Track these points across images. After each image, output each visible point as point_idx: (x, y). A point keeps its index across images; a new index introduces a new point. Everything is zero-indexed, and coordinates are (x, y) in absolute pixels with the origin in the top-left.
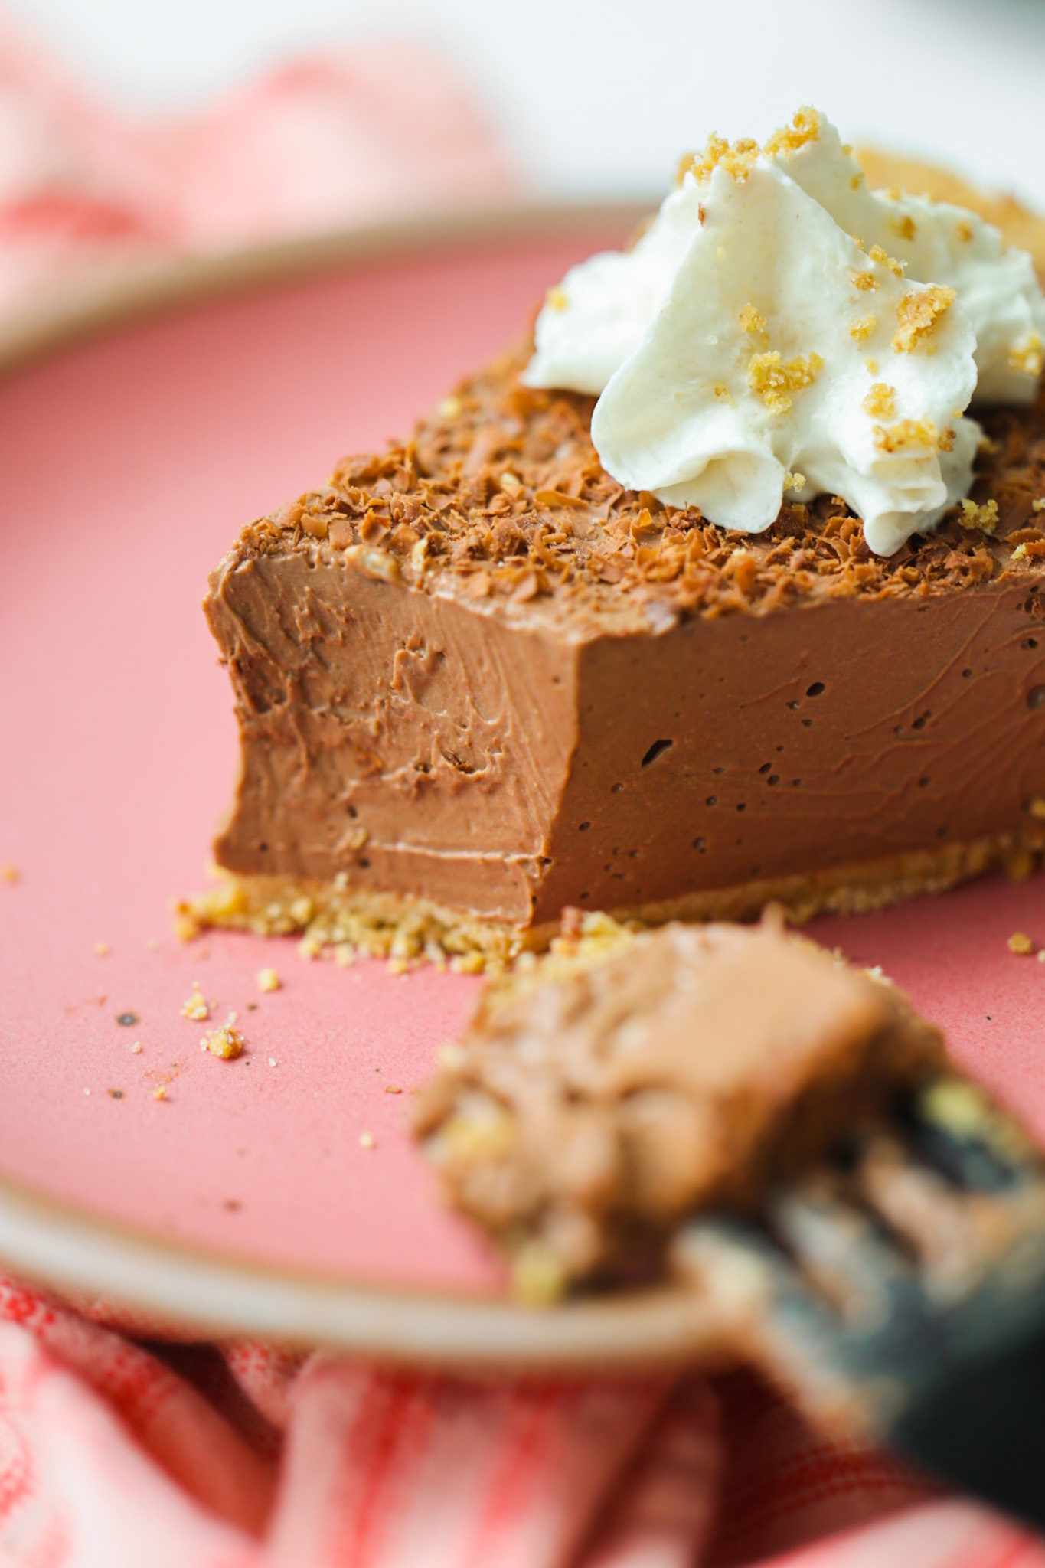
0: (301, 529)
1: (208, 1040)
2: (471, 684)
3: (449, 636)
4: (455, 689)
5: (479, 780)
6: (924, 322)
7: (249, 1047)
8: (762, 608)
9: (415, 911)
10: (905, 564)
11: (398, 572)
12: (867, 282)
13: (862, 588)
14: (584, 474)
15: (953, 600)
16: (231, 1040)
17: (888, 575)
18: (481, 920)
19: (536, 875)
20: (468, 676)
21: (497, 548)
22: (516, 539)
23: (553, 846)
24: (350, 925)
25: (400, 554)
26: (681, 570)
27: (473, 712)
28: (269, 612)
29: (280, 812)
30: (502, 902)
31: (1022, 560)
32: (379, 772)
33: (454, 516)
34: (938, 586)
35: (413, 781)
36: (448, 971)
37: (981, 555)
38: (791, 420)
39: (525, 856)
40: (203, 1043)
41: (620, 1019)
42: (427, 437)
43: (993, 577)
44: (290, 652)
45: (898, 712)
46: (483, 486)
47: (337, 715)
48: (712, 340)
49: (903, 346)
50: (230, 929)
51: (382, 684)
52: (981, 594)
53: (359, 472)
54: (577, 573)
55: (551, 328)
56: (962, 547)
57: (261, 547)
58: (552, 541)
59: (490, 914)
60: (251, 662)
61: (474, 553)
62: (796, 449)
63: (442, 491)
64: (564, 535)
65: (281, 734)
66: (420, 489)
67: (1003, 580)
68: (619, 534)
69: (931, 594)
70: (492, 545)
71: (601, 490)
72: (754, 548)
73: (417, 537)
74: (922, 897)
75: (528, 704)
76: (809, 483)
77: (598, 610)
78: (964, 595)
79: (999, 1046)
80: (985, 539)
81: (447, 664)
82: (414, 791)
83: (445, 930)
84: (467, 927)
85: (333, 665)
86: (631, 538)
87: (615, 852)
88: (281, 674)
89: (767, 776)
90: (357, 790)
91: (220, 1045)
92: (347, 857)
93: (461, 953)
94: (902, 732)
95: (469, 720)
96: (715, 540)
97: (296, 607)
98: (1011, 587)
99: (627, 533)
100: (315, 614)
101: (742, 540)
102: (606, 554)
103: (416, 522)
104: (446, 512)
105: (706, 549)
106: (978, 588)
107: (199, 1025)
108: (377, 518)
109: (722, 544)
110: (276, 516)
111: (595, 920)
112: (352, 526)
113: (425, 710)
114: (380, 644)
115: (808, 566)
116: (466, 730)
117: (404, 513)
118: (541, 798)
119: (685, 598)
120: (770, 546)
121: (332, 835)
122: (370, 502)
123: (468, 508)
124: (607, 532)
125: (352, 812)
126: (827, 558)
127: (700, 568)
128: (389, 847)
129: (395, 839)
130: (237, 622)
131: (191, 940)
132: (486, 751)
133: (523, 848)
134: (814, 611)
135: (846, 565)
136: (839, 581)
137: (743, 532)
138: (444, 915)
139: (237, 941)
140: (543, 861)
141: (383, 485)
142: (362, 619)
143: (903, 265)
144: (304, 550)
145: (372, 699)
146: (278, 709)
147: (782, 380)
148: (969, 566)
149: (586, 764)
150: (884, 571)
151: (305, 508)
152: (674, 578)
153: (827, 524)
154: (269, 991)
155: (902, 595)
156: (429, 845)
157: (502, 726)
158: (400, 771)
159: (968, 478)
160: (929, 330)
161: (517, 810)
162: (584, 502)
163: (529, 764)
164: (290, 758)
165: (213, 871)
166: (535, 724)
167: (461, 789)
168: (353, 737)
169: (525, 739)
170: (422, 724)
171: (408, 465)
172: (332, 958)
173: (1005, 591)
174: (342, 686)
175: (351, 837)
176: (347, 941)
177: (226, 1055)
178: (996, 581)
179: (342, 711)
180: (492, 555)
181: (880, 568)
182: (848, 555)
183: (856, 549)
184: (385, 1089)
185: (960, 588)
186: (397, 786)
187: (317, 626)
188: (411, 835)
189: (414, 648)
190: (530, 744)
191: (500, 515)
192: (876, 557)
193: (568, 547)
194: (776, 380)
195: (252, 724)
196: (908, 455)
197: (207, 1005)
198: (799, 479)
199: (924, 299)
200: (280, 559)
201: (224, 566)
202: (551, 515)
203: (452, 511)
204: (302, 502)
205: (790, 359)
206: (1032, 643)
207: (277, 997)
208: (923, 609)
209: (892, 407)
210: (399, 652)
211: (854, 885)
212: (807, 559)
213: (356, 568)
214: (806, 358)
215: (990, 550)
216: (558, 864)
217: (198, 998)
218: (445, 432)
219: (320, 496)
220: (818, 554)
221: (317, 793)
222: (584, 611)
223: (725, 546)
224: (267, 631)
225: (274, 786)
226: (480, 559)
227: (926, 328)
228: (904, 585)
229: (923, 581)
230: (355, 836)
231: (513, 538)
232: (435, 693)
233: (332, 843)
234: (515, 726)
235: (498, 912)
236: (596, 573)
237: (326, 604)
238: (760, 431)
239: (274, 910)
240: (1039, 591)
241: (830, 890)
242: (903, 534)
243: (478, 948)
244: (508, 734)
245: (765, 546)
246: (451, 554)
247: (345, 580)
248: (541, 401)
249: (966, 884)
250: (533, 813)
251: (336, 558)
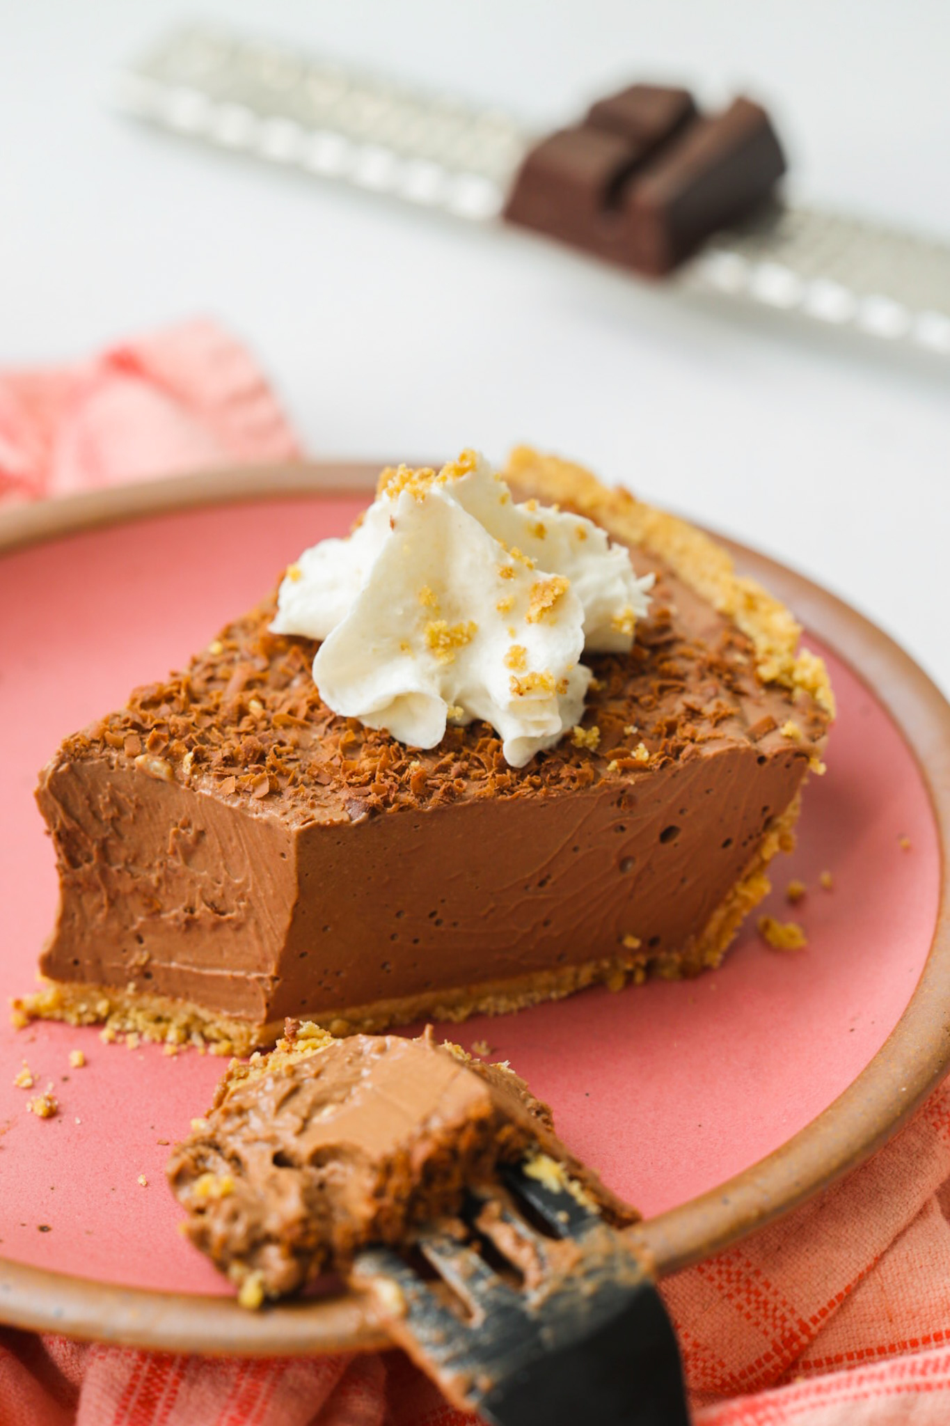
0: (105, 741)
1: (32, 1103)
2: (224, 853)
3: (208, 820)
4: (213, 857)
5: (229, 920)
6: (547, 603)
7: (61, 1109)
8: (429, 806)
9: (184, 1011)
10: (532, 774)
11: (173, 774)
12: (508, 573)
13: (501, 791)
14: (308, 702)
15: (565, 799)
16: (49, 1104)
17: (519, 781)
18: (230, 1019)
19: (269, 988)
20: (222, 848)
21: (244, 758)
22: (258, 751)
23: (280, 969)
24: (138, 1019)
25: (175, 761)
26: (373, 777)
27: (225, 873)
28: (81, 799)
29: (88, 938)
30: (245, 1006)
31: (614, 772)
32: (159, 912)
33: (214, 733)
34: (555, 790)
35: (182, 920)
36: (206, 1054)
37: (586, 767)
38: (453, 668)
39: (260, 975)
40: (29, 1106)
41: (318, 1105)
42: (198, 669)
43: (594, 783)
44: (96, 827)
45: (528, 876)
46: (236, 710)
47: (130, 872)
48: (399, 612)
49: (532, 619)
50: (50, 1020)
51: (161, 851)
52: (585, 795)
53: (147, 698)
54: (300, 777)
55: (288, 592)
56: (573, 762)
57: (76, 755)
58: (283, 752)
59: (237, 1014)
60: (68, 833)
61: (227, 761)
62: (458, 689)
63: (208, 713)
64: (292, 748)
65: (89, 884)
66: (191, 711)
67: (601, 786)
68: (331, 747)
69: (549, 795)
70: (240, 756)
71: (320, 714)
72: (426, 760)
73: (187, 750)
74: (547, 1002)
75: (264, 870)
76: (467, 711)
77: (313, 806)
78: (573, 797)
79: (593, 1116)
80: (589, 755)
81: (207, 839)
82: (184, 926)
83: (205, 1024)
84: (220, 1023)
85: (127, 837)
86: (339, 751)
87: (325, 972)
88: (89, 842)
89: (434, 919)
90: (143, 923)
91: (40, 1108)
92: (135, 971)
93: (216, 1041)
94: (531, 889)
95: (222, 879)
96: (398, 755)
97: (100, 797)
98: (606, 791)
99: (336, 747)
100: (114, 801)
101: (418, 755)
102: (321, 762)
103: (187, 738)
104: (209, 729)
105: (392, 760)
106: (583, 791)
107: (26, 1092)
108: (158, 735)
109: (403, 757)
110: (87, 731)
111: (307, 1026)
112: (141, 739)
113: (191, 870)
114: (160, 823)
115: (463, 775)
116: (220, 886)
117: (178, 731)
118: (272, 935)
119: (373, 799)
120: (437, 758)
121: (125, 955)
122: (154, 723)
123: (225, 726)
124: (323, 746)
125: (140, 940)
126: (477, 768)
127: (386, 776)
128: (166, 965)
129: (170, 959)
130: (58, 806)
131: (23, 1027)
132: (234, 901)
133: (259, 969)
134: (465, 808)
135: (490, 774)
136: (485, 786)
137: (419, 748)
138: (204, 1014)
139: (55, 1028)
140: (274, 979)
141: (165, 708)
142: (147, 805)
143: (534, 561)
144: (106, 756)
145: (154, 861)
146: (87, 866)
147: (448, 640)
148: (577, 776)
149: (304, 913)
150: (517, 778)
151: (108, 727)
152: (367, 784)
153: (478, 742)
154: (77, 1067)
155: (529, 796)
156: (194, 964)
157: (245, 884)
158: (174, 912)
159: (581, 709)
160: (551, 608)
161: (256, 943)
162: (308, 723)
163: (264, 911)
164: (96, 900)
165: (39, 977)
166: (268, 884)
167: (216, 926)
168: (140, 887)
169: (261, 894)
170: (189, 880)
171: (183, 694)
172: (124, 1042)
173: (602, 794)
174: (133, 851)
175: (139, 957)
176: (135, 1030)
177: (45, 1115)
178: (596, 786)
179: (132, 868)
180: (240, 763)
181: (514, 776)
182: (491, 767)
183: (498, 761)
184: (157, 1141)
185: (570, 791)
186: (172, 923)
187: (115, 810)
188: (181, 956)
189: (184, 827)
190: (265, 897)
191: (247, 733)
192: (512, 769)
193: (295, 757)
194: (444, 640)
195: (68, 876)
196: (533, 697)
197: (32, 1077)
198: (459, 711)
199: (548, 586)
200: (88, 763)
201: (49, 767)
202: (284, 732)
203: (213, 729)
204: (106, 722)
205: (454, 624)
206: (622, 829)
207: (86, 1071)
208: (544, 805)
209: (524, 663)
210: (173, 830)
211: (498, 994)
212: (463, 769)
213: (143, 771)
214: (466, 623)
215: (592, 764)
216: (285, 980)
217: (26, 1072)
218: (213, 666)
219: (119, 716)
220: (471, 765)
221: (115, 925)
222: (302, 807)
223: (405, 759)
224: (79, 812)
225: (84, 919)
226: (231, 766)
227: (549, 607)
228: (531, 789)
229: (544, 786)
230: (142, 956)
231: (255, 751)
232: (198, 859)
233: (125, 962)
234: (254, 885)
235: (242, 1013)
236: (313, 777)
237: (121, 795)
238: (431, 677)
239: (83, 1008)
240: (627, 793)
241: (481, 998)
242: (531, 752)
243: (228, 1038)
244: (250, 890)
245: (433, 758)
246: (211, 762)
247: (136, 778)
248: (281, 644)
249: (577, 994)
250: (267, 944)
251: (129, 763)
